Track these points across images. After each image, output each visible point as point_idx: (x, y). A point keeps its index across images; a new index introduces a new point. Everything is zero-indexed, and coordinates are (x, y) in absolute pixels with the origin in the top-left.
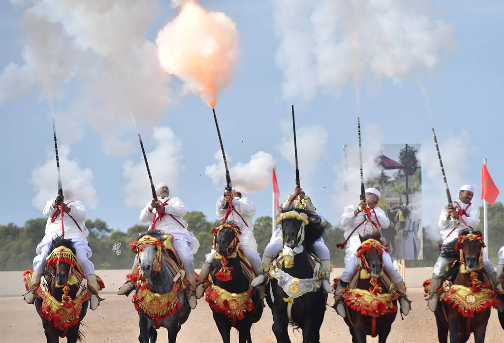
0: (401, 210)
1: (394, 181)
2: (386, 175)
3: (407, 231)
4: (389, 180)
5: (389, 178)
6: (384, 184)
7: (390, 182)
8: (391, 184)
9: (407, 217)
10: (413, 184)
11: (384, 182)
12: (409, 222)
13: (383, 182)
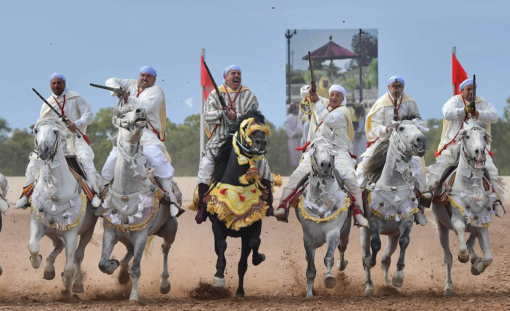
0: (354, 108)
1: (345, 73)
2: (335, 66)
3: (360, 133)
4: (339, 72)
5: (339, 69)
6: (333, 77)
7: (340, 75)
8: (341, 77)
9: (361, 117)
10: (367, 77)
11: (334, 75)
12: (363, 122)
13: (332, 74)
